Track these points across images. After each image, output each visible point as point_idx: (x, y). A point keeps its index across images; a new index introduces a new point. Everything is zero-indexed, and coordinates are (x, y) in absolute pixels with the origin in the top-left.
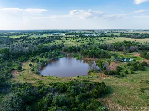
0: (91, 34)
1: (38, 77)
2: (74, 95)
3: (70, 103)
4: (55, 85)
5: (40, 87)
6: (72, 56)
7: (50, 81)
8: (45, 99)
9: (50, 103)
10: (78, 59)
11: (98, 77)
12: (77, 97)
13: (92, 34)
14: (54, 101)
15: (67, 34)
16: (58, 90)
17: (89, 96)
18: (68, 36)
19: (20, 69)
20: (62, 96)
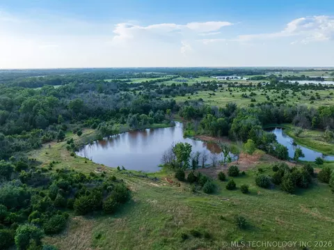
0: (319, 79)
13: (323, 80)
15: (252, 79)
18: (256, 83)
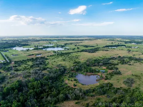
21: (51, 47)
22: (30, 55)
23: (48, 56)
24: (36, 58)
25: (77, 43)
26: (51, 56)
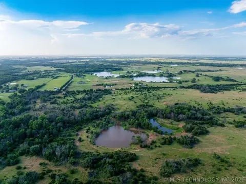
1: (95, 147)
2: (117, 160)
3: (114, 163)
4: (107, 154)
5: (98, 155)
6: (121, 125)
7: (104, 151)
8: (103, 161)
9: (105, 163)
10: (125, 129)
11: (135, 149)
12: (118, 161)
14: (107, 162)
15: (120, 77)
16: (108, 157)
17: (125, 161)
19: (80, 140)
20: (110, 160)
21: (149, 75)
22: (98, 85)
23: (118, 89)
24: (97, 90)
25: (209, 71)
26: (122, 89)
